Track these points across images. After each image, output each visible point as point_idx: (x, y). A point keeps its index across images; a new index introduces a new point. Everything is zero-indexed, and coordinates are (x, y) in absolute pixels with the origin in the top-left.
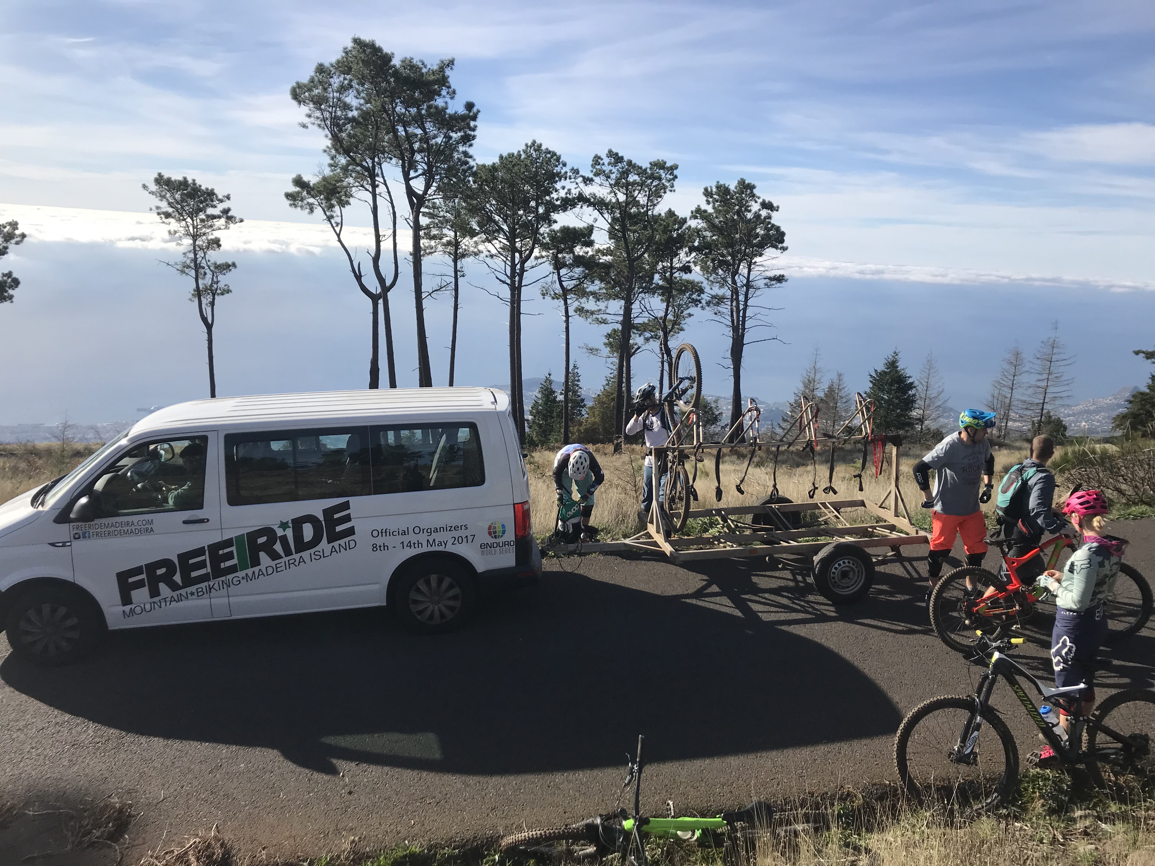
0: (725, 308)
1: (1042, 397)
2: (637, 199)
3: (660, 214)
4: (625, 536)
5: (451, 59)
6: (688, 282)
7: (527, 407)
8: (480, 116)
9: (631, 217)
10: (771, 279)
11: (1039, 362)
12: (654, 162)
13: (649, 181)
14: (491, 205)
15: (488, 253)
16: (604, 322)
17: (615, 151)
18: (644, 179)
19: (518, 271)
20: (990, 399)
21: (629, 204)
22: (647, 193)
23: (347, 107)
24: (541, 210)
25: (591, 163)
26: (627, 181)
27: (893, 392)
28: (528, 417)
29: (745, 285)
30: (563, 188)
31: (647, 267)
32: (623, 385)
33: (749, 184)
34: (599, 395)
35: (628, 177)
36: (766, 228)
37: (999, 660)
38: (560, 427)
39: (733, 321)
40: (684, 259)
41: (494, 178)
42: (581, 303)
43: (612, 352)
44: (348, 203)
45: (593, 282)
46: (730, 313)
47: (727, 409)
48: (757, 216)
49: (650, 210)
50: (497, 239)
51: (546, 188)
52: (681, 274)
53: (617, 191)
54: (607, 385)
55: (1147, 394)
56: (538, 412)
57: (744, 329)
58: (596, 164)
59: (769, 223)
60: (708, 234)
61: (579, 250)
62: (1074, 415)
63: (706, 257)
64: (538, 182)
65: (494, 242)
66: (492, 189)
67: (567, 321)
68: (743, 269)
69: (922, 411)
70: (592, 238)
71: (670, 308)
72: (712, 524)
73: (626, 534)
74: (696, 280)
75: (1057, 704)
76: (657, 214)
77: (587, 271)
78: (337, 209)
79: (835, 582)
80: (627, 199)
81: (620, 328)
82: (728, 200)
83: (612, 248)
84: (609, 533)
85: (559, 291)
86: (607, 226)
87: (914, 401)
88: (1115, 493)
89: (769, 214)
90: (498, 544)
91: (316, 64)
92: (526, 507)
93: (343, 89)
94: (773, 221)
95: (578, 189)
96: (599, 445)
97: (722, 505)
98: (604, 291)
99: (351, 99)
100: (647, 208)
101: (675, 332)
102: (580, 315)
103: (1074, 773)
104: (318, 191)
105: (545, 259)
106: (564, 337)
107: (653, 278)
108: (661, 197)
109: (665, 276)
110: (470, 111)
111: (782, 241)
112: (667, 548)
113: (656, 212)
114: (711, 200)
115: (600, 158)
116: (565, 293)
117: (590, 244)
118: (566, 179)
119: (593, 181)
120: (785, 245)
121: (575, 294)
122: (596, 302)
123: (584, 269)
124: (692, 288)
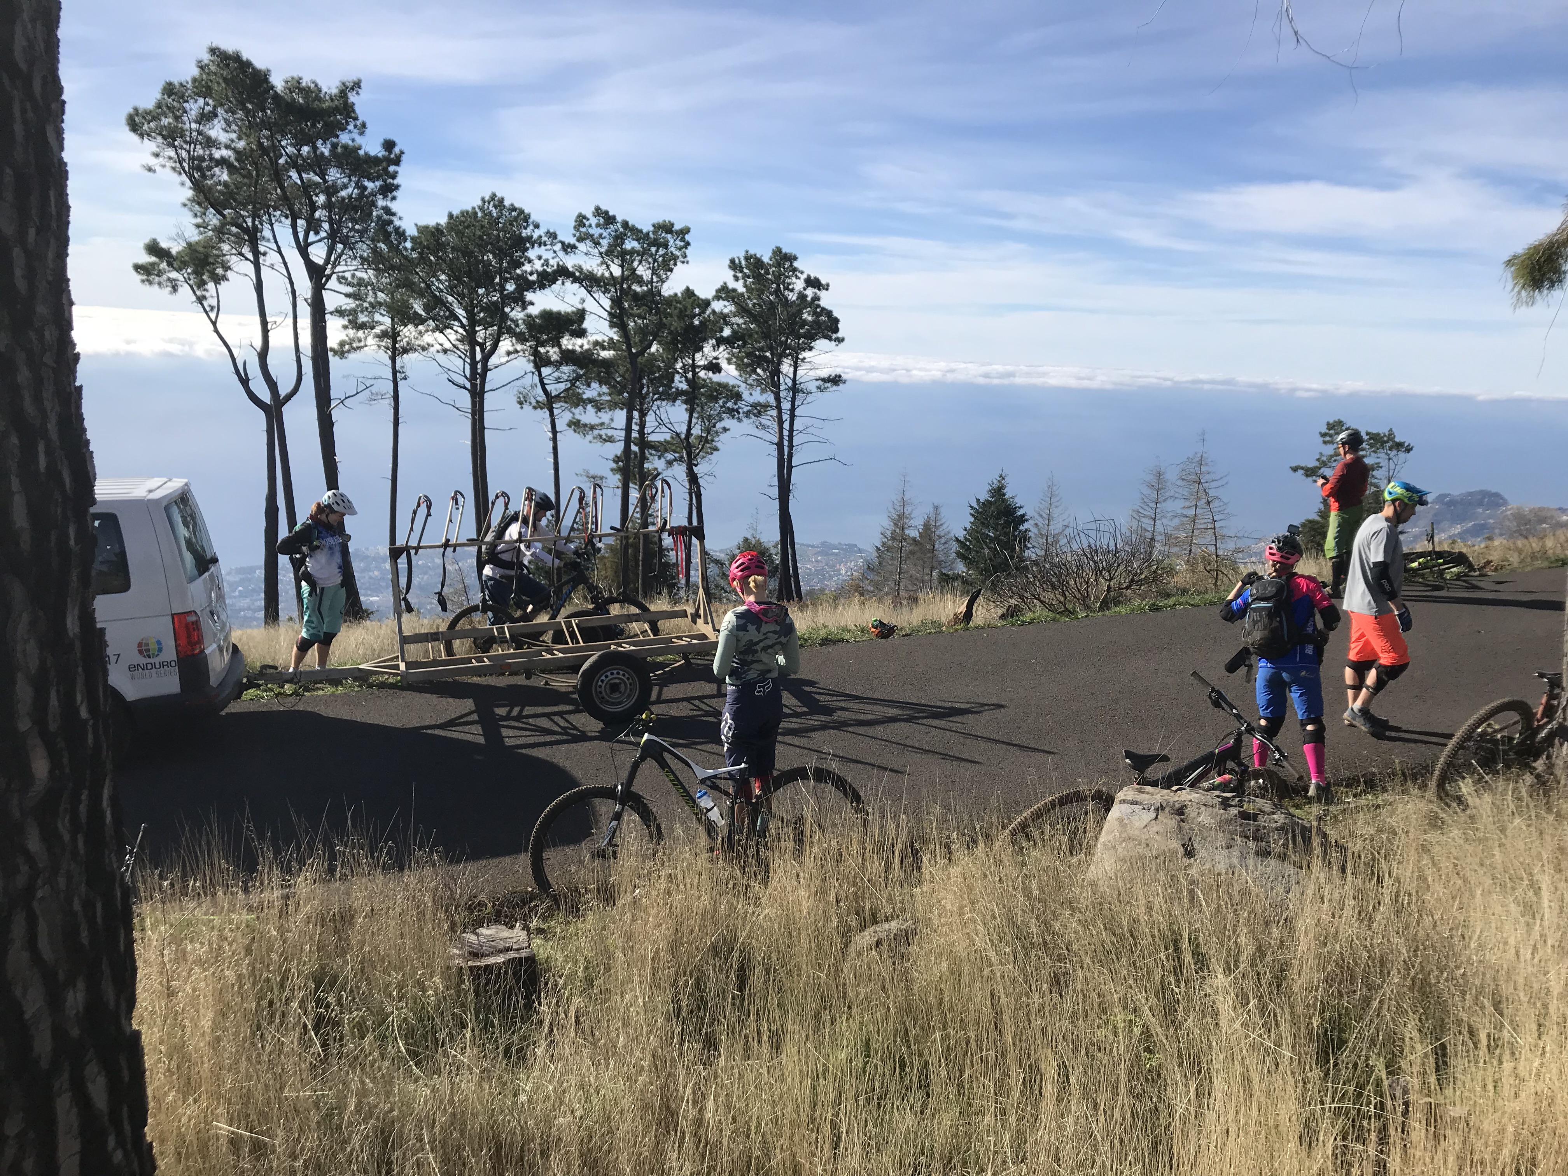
0: (769, 419)
2: (638, 272)
3: (676, 295)
5: (356, 79)
6: (719, 384)
8: (404, 158)
10: (824, 380)
11: (1184, 484)
12: (659, 223)
13: (653, 249)
14: (440, 281)
15: (439, 347)
16: (609, 439)
17: (603, 208)
18: (645, 246)
19: (480, 370)
21: (628, 278)
22: (651, 265)
23: (210, 143)
24: (510, 287)
25: (573, 224)
26: (623, 249)
27: (1000, 527)
29: (790, 389)
30: (540, 258)
31: (662, 365)
33: (786, 254)
35: (623, 243)
36: (815, 313)
40: (710, 355)
41: (441, 243)
42: (575, 414)
44: (225, 278)
45: (589, 386)
48: (802, 296)
49: (658, 288)
50: (451, 328)
51: (513, 258)
52: (709, 374)
53: (610, 262)
57: (791, 446)
58: (580, 226)
59: (818, 306)
60: (739, 320)
61: (568, 343)
63: (741, 352)
64: (501, 249)
65: (448, 331)
66: (439, 259)
67: (555, 440)
68: (786, 367)
70: (584, 325)
71: (695, 420)
74: (731, 383)
77: (580, 371)
78: (211, 286)
80: (623, 272)
82: (762, 275)
83: (615, 339)
85: (542, 398)
87: (1027, 539)
89: (816, 293)
90: (153, 666)
91: (163, 83)
92: (191, 618)
93: (205, 117)
94: (823, 303)
95: (557, 259)
98: (608, 398)
99: (216, 131)
100: (655, 287)
101: (704, 454)
102: (572, 431)
104: (182, 262)
105: (519, 355)
106: (551, 460)
107: (673, 381)
108: (670, 270)
109: (687, 376)
110: (390, 152)
111: (836, 330)
113: (666, 293)
114: (740, 275)
115: (585, 217)
116: (549, 402)
117: (581, 333)
118: (540, 246)
119: (576, 248)
120: (840, 335)
121: (565, 402)
122: (596, 412)
123: (576, 367)
124: (726, 392)
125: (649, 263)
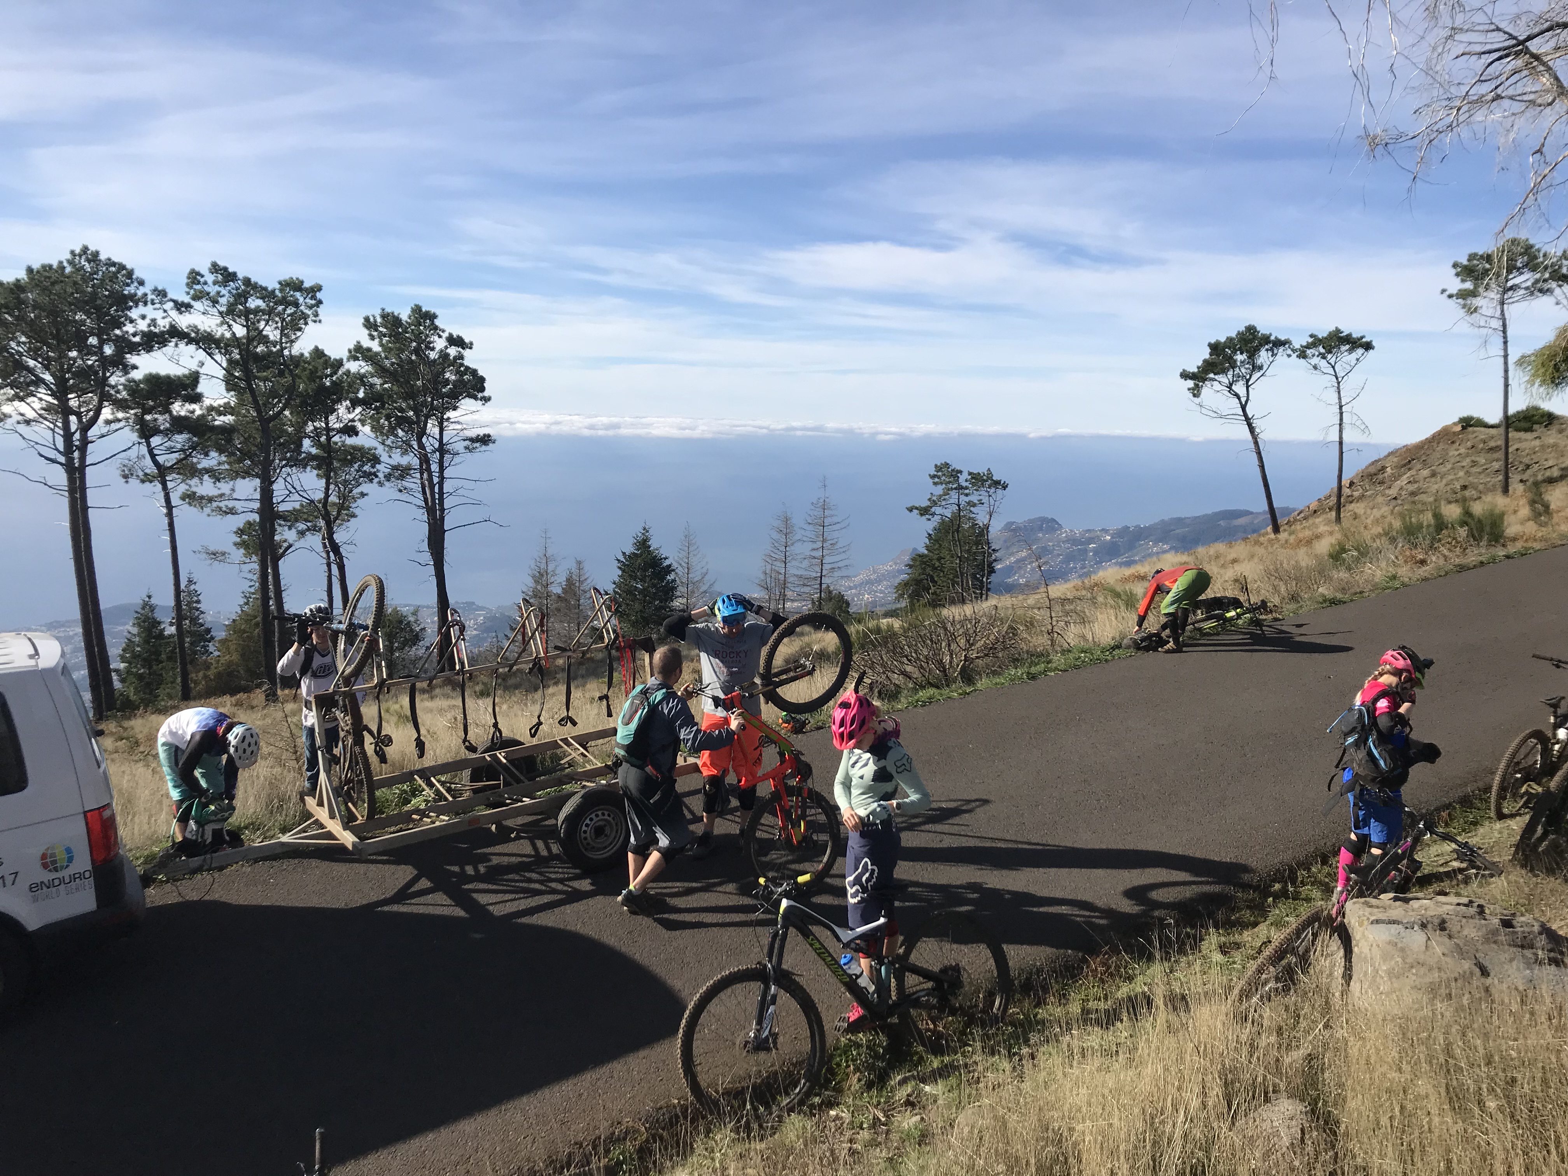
0: (413, 482)
1: (818, 569)
2: (264, 333)
3: (302, 355)
4: (284, 830)
6: (355, 448)
7: (114, 650)
9: (257, 358)
10: (472, 440)
11: (811, 527)
12: (285, 281)
13: (280, 308)
14: (19, 343)
15: (20, 418)
16: (232, 511)
17: (222, 263)
18: (271, 304)
19: (77, 443)
20: (762, 577)
21: (253, 339)
22: (279, 325)
24: (108, 350)
25: (186, 281)
26: (246, 307)
27: (648, 579)
28: (117, 664)
29: (437, 450)
30: (143, 317)
31: (290, 430)
32: (271, 603)
33: (427, 313)
34: (234, 621)
35: (246, 302)
36: (458, 372)
37: (788, 908)
38: (173, 674)
39: (426, 500)
40: (345, 417)
41: (20, 302)
42: (190, 486)
43: (248, 555)
45: (207, 455)
46: (420, 489)
47: (433, 622)
48: (444, 355)
49: (286, 348)
50: (34, 396)
51: (113, 317)
52: (344, 437)
53: (231, 322)
54: (247, 604)
55: (926, 556)
56: (135, 656)
57: (442, 510)
58: (193, 283)
59: (462, 365)
60: (377, 381)
61: (179, 408)
62: (855, 587)
63: (378, 413)
64: (98, 309)
65: (30, 399)
66: (17, 318)
67: (170, 515)
68: (432, 427)
69: (685, 600)
70: (199, 389)
71: (332, 487)
72: (415, 791)
73: (285, 827)
74: (367, 446)
75: (857, 950)
76: (297, 354)
77: (195, 439)
79: (588, 844)
80: (248, 333)
81: (258, 520)
82: (400, 333)
83: (232, 404)
84: (259, 829)
85: (151, 468)
86: (221, 373)
87: (674, 589)
88: (901, 677)
89: (460, 352)
90: (62, 881)
92: (106, 814)
94: (466, 363)
95: (169, 320)
96: (241, 696)
97: (428, 761)
98: (227, 467)
100: (281, 347)
101: (343, 520)
102: (190, 504)
103: (887, 1029)
105: (122, 424)
106: (168, 538)
107: (301, 445)
108: (300, 329)
109: (319, 441)
111: (483, 389)
112: (348, 839)
113: (295, 352)
114: (375, 334)
115: (198, 274)
116: (162, 472)
117: (197, 398)
118: (145, 304)
119: (191, 307)
120: (486, 394)
121: (178, 474)
122: (214, 483)
123: (190, 435)
124: (362, 457)
125: (277, 323)
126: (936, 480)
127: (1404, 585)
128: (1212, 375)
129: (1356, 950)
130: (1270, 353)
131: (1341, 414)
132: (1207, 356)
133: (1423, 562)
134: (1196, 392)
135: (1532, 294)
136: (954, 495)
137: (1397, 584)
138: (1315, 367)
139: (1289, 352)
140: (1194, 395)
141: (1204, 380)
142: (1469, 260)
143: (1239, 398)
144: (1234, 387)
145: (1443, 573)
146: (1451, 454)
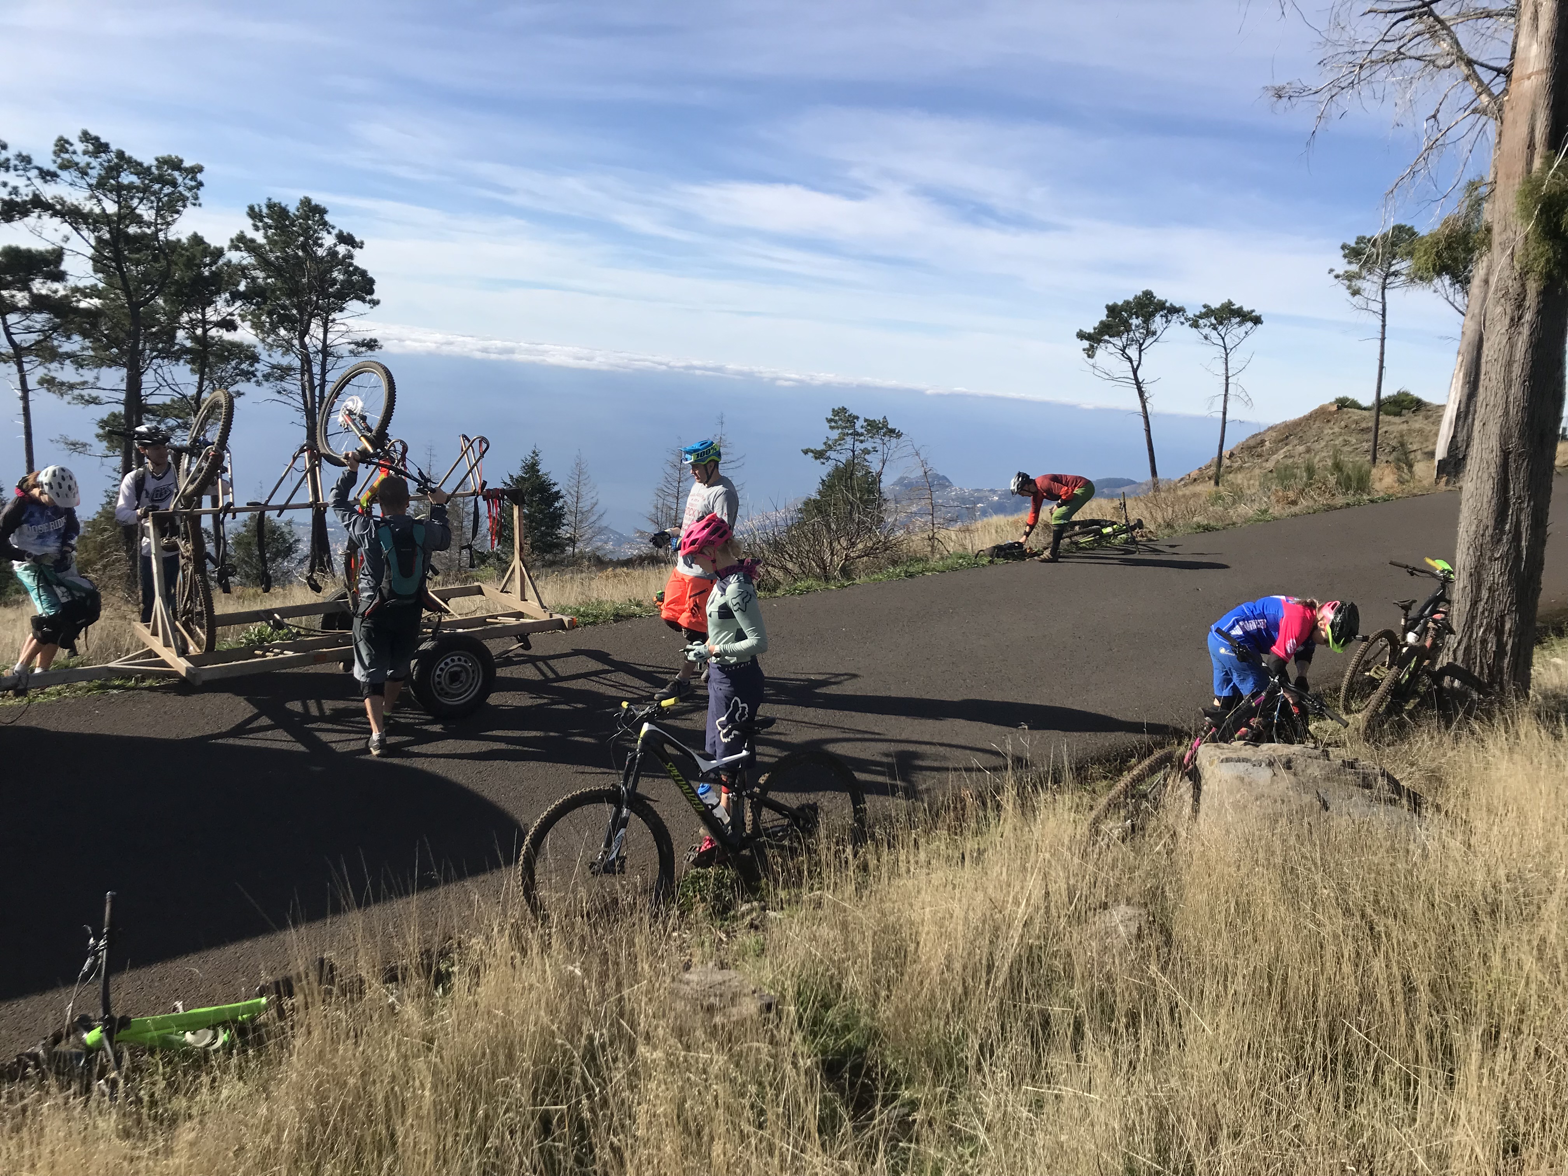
0: (293, 384)
2: (138, 212)
3: (179, 240)
6: (233, 344)
9: (129, 238)
10: (357, 344)
12: (162, 158)
13: (157, 187)
16: (95, 401)
17: (93, 132)
18: (147, 181)
21: (125, 217)
22: (155, 204)
25: (53, 148)
26: (118, 182)
27: (535, 504)
29: (320, 351)
31: (163, 319)
33: (317, 206)
35: (119, 176)
36: (346, 272)
37: (648, 733)
39: (305, 403)
40: (223, 310)
42: (49, 370)
43: (112, 448)
45: (69, 338)
46: (300, 392)
48: (333, 253)
49: (161, 230)
52: (221, 332)
53: (101, 197)
55: (818, 501)
58: (61, 151)
59: (351, 264)
60: (260, 274)
61: (40, 287)
63: (259, 309)
67: (25, 398)
68: (316, 328)
69: (572, 529)
70: (63, 267)
71: (206, 383)
74: (246, 343)
75: (718, 780)
76: (174, 238)
77: (57, 320)
79: (442, 689)
80: (119, 210)
81: (122, 411)
82: (287, 226)
83: (100, 286)
85: (6, 349)
86: (90, 252)
87: (561, 516)
89: (349, 251)
94: (356, 262)
95: (32, 188)
98: (92, 353)
100: (156, 228)
102: (48, 389)
103: (737, 862)
106: (22, 423)
107: (174, 337)
108: (178, 212)
109: (194, 333)
111: (371, 292)
112: (181, 665)
113: (172, 237)
114: (260, 224)
115: (67, 142)
116: (18, 354)
117: (60, 277)
118: (7, 169)
119: (58, 176)
120: (375, 297)
121: (37, 356)
122: (77, 369)
123: (52, 316)
124: (240, 353)
125: (152, 202)
126: (833, 424)
127: (1275, 519)
128: (1106, 337)
129: (1204, 788)
130: (1164, 319)
131: (1227, 385)
132: (1104, 318)
133: (1294, 503)
134: (1090, 353)
135: (1412, 280)
136: (849, 440)
137: (1268, 517)
138: (1206, 338)
139: (1182, 319)
140: (1089, 356)
141: (1099, 341)
142: (1357, 243)
143: (1131, 361)
144: (1127, 351)
145: (1311, 511)
146: (1326, 432)
